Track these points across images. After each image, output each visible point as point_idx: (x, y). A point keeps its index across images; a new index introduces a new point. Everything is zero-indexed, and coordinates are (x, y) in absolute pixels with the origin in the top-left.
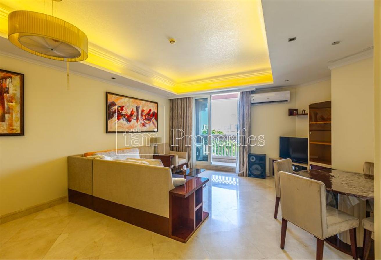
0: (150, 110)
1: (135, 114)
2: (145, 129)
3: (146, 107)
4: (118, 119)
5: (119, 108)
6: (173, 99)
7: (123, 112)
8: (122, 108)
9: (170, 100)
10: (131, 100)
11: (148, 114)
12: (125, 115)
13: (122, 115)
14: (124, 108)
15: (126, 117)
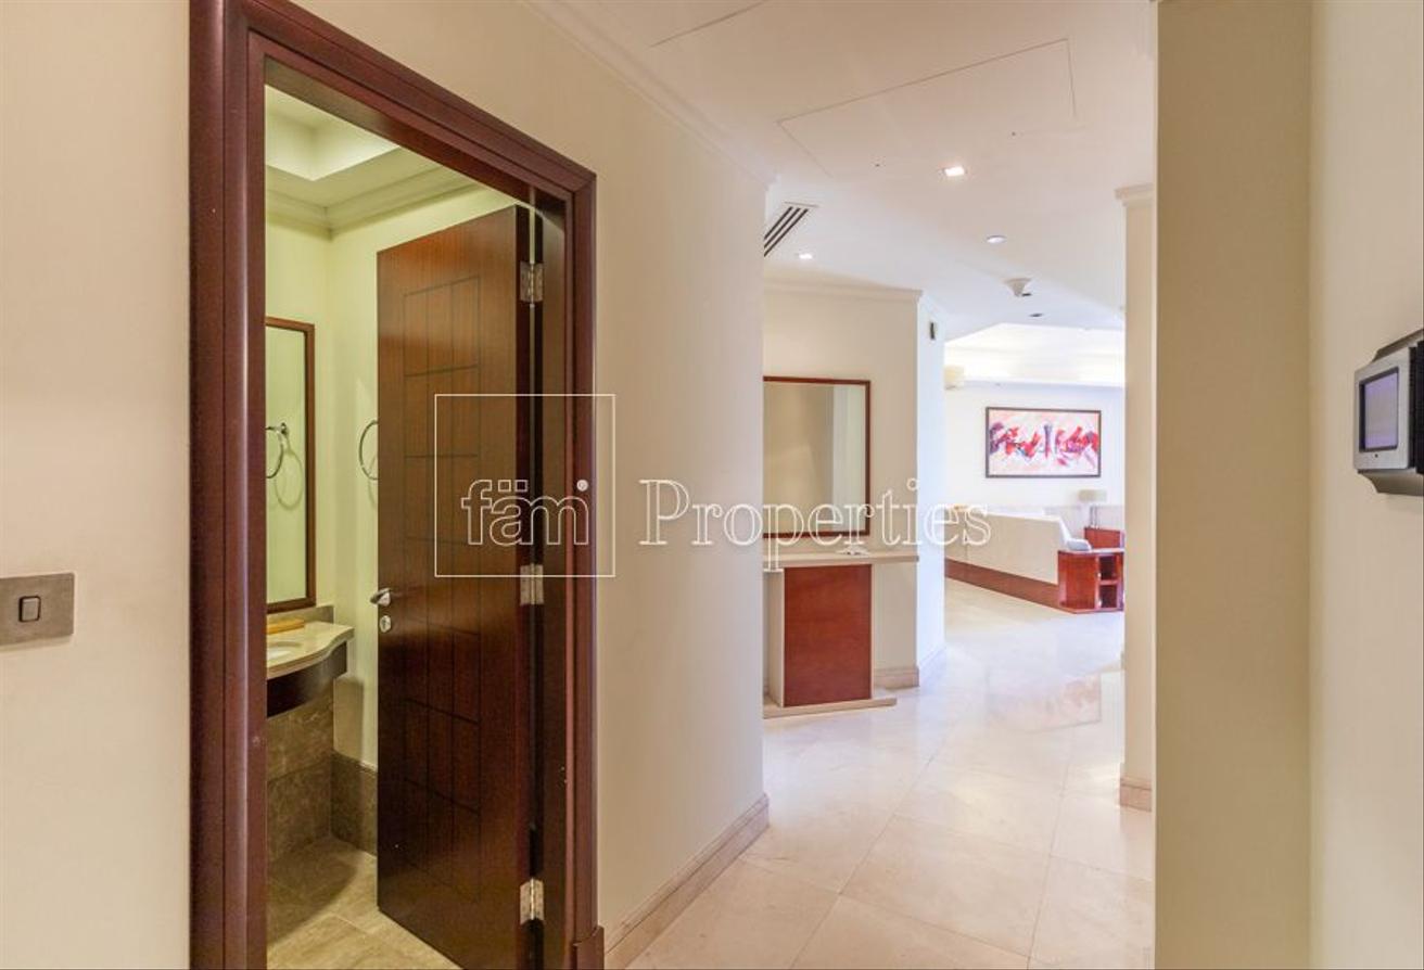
0: (1080, 430)
2: (1065, 471)
3: (1069, 424)
4: (1008, 453)
5: (1010, 433)
7: (1017, 440)
8: (1014, 432)
10: (1033, 414)
11: (1074, 438)
12: (1020, 445)
13: (1014, 445)
14: (1018, 432)
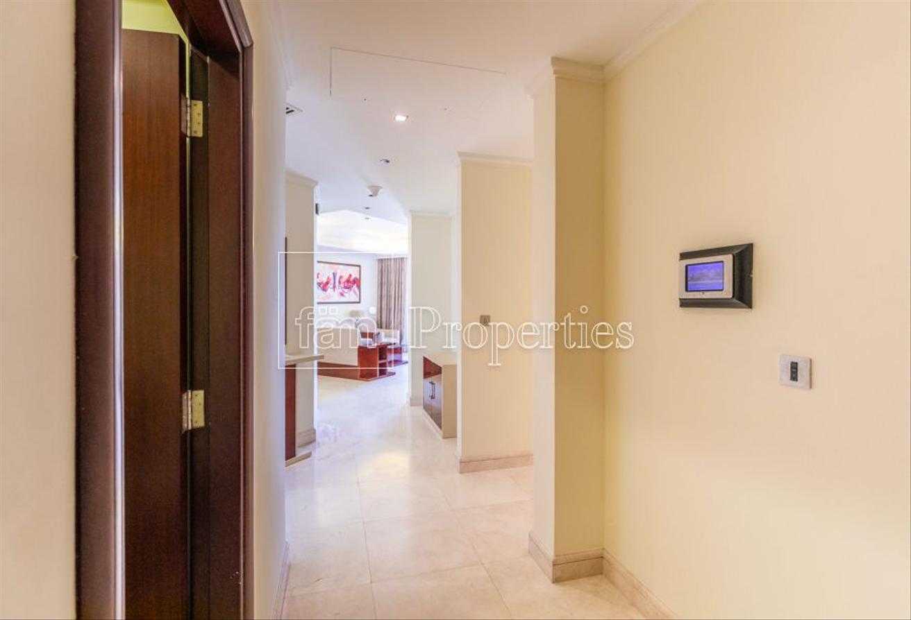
0: (350, 276)
1: (332, 281)
2: (343, 299)
3: (345, 272)
6: (382, 260)
9: (379, 260)
10: (327, 265)
11: (348, 281)
12: (320, 284)
15: (322, 286)
